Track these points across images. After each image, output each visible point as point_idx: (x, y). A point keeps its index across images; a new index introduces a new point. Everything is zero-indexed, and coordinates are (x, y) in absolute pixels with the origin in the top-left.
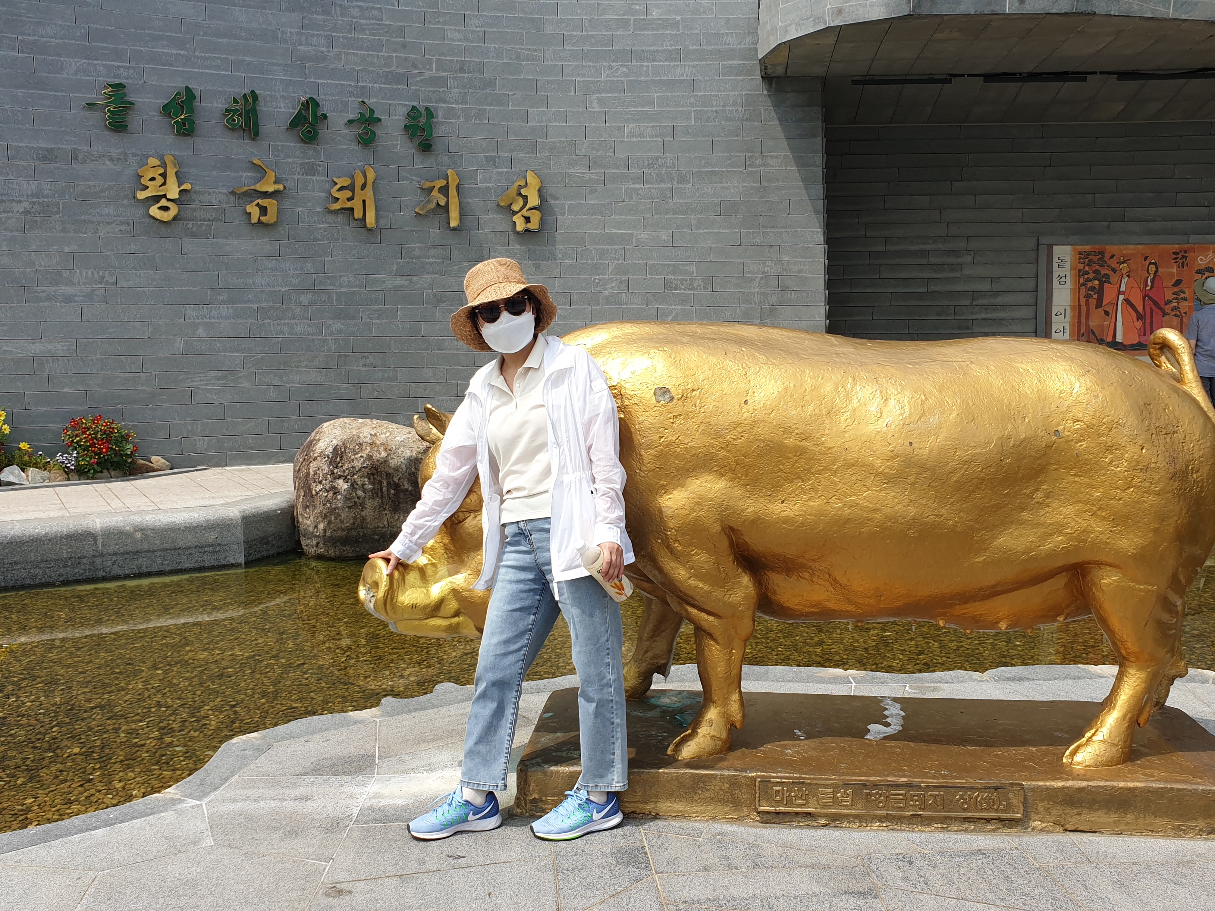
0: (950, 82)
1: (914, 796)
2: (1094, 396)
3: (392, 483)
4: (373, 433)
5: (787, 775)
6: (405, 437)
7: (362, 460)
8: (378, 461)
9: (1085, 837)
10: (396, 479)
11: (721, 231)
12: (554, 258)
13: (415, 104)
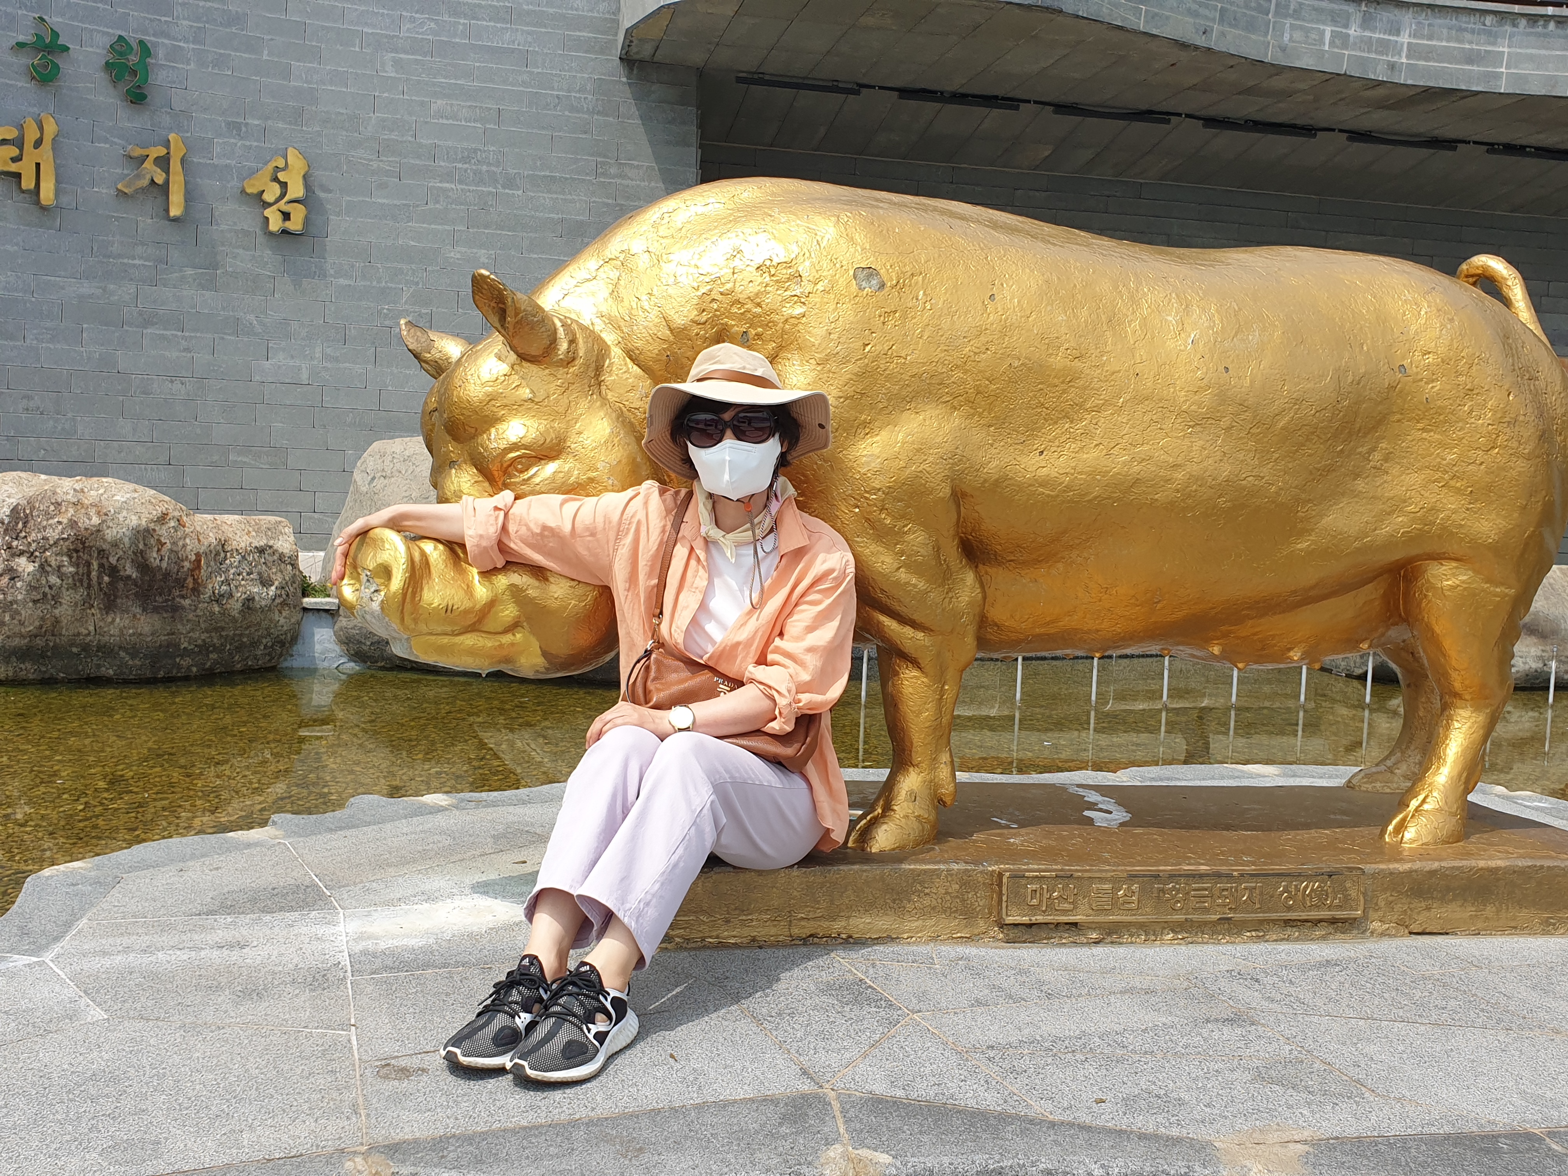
0: (857, 93)
1: (1223, 890)
2: (1449, 319)
3: (106, 565)
4: (78, 488)
5: (1043, 867)
6: (128, 496)
7: (60, 527)
8: (86, 529)
9: (1439, 939)
10: (113, 560)
11: (562, 258)
12: (323, 275)
13: (123, 34)
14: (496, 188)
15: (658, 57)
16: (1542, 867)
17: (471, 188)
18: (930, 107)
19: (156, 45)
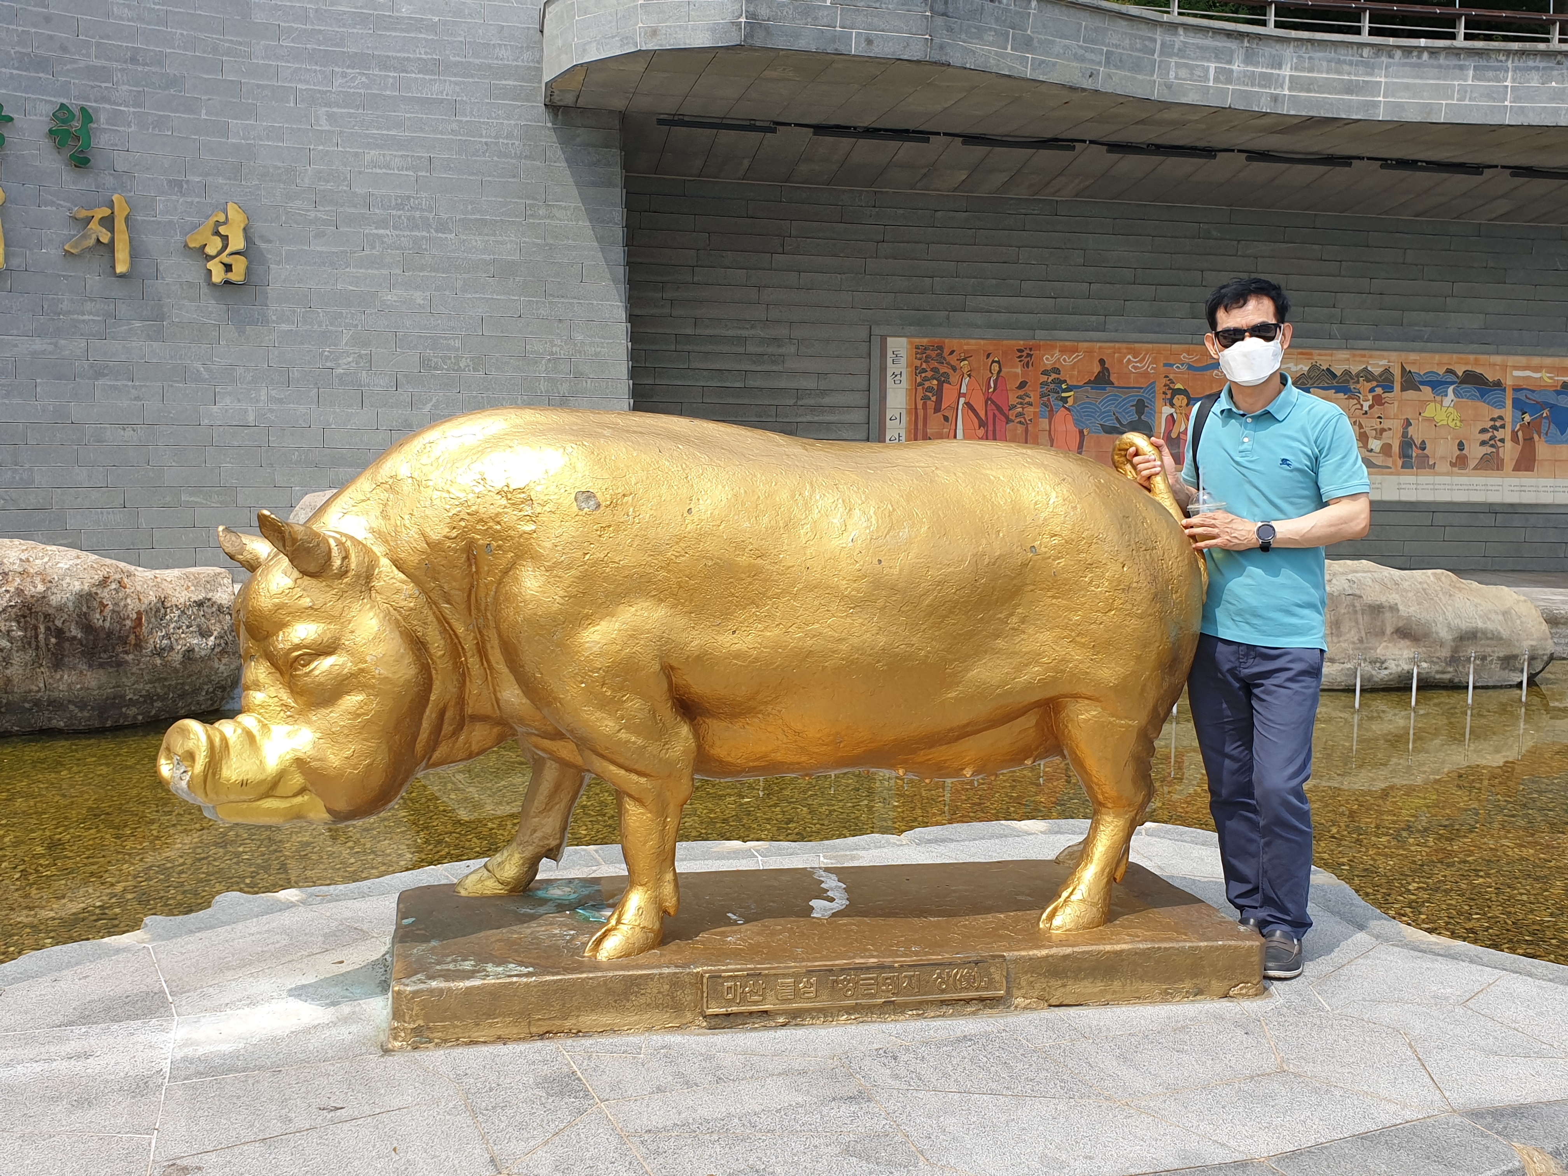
0: (776, 129)
1: (887, 979)
2: (1072, 508)
3: (53, 628)
4: (23, 558)
5: (739, 967)
6: (71, 562)
7: (8, 595)
8: (32, 597)
9: (1072, 1011)
10: (58, 623)
11: (495, 297)
12: (266, 321)
13: (65, 101)
14: (429, 232)
15: (580, 103)
16: (1159, 948)
17: (406, 233)
18: (845, 143)
19: (96, 110)
